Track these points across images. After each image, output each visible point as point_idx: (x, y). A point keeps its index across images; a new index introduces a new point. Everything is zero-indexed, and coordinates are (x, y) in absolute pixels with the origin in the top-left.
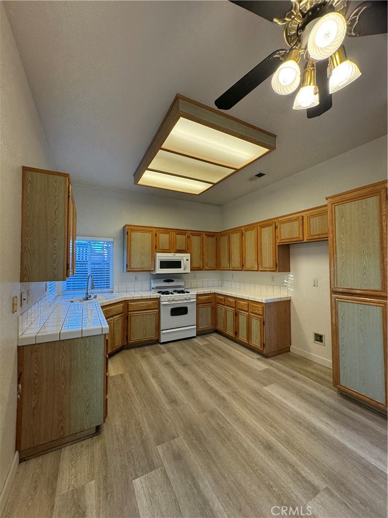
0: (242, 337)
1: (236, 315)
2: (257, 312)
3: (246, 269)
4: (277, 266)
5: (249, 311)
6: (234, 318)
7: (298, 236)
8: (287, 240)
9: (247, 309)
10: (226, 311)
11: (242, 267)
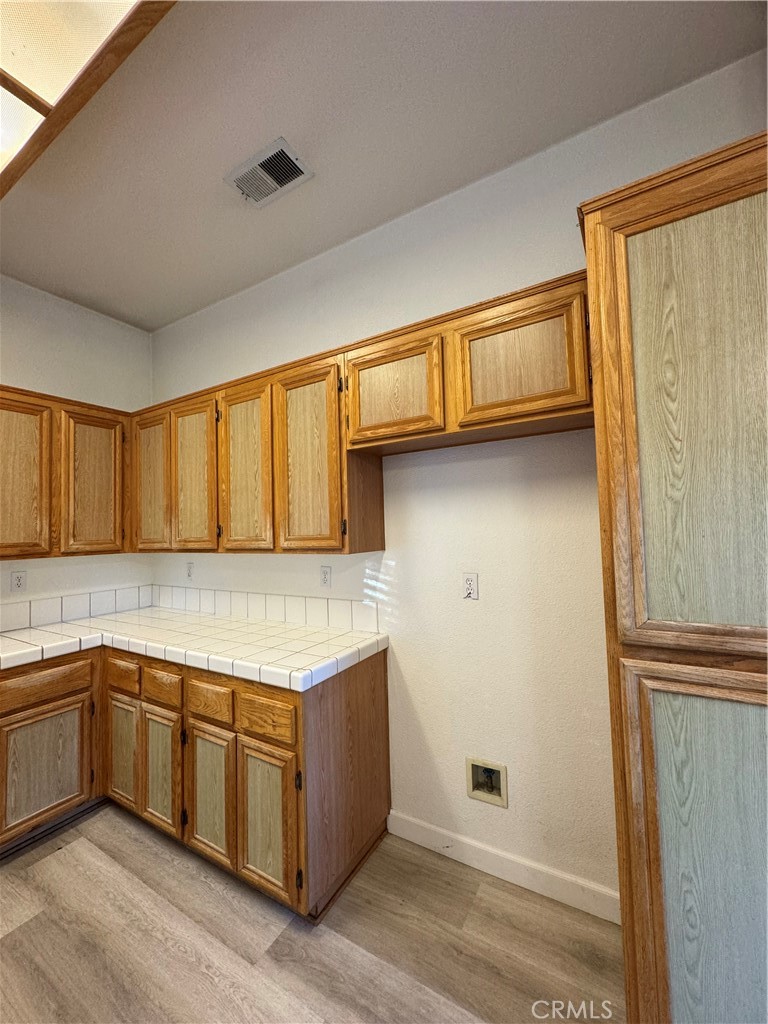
0: (210, 836)
1: (184, 738)
2: (269, 730)
3: (229, 546)
4: (344, 533)
5: (237, 725)
6: (174, 751)
7: (424, 413)
8: (382, 432)
9: (226, 718)
10: (144, 721)
11: (217, 540)
